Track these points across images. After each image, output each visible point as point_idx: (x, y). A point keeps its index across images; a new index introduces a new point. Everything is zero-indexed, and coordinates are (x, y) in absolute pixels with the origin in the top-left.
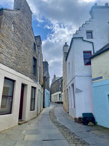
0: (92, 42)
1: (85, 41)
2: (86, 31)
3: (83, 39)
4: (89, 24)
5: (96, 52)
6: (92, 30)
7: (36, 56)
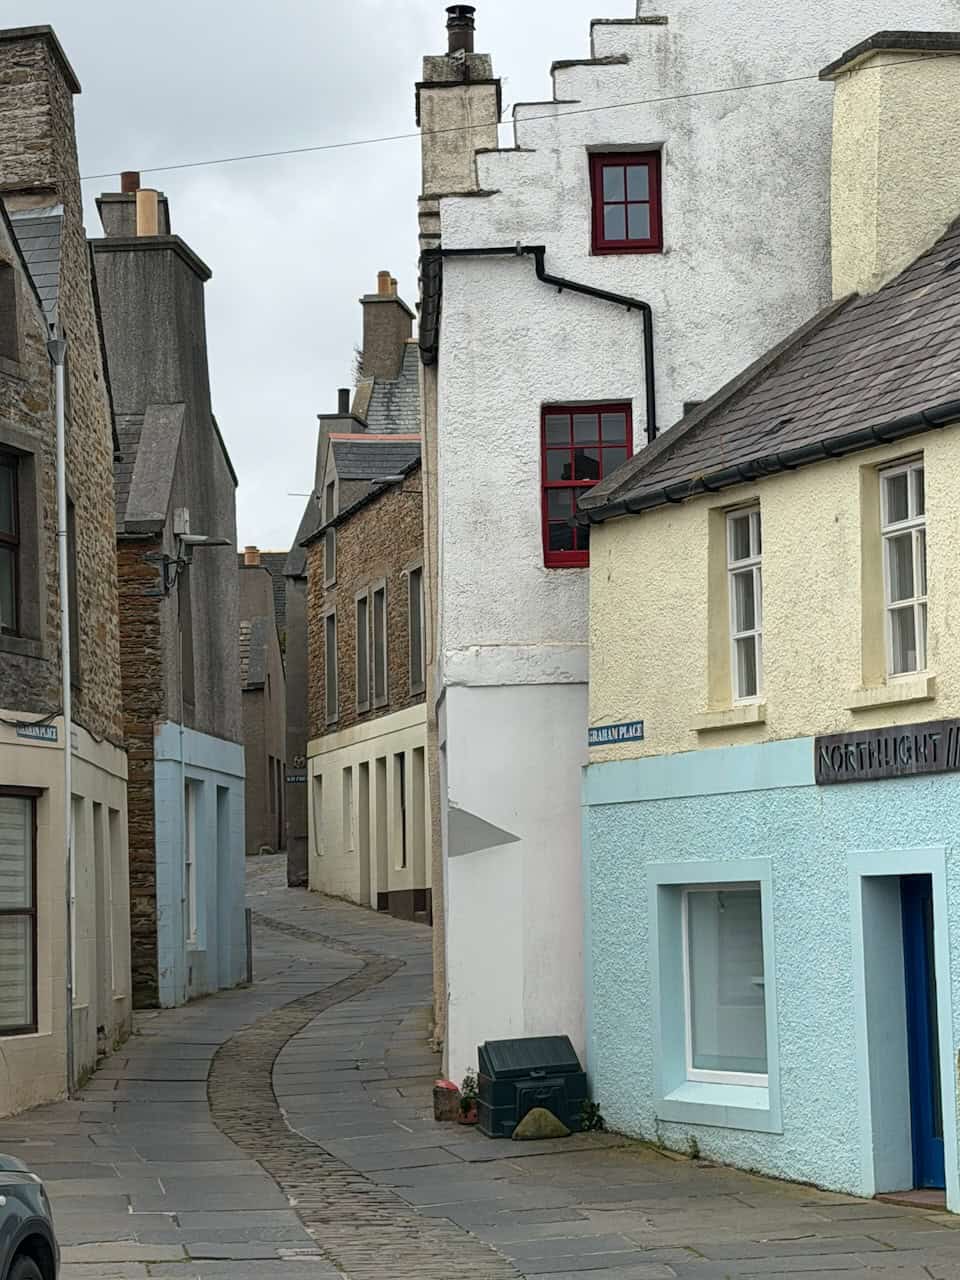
0: (644, 309)
1: (562, 285)
2: (588, 148)
3: (550, 270)
4: (623, 60)
5: (670, 416)
6: (661, 145)
7: (25, 418)
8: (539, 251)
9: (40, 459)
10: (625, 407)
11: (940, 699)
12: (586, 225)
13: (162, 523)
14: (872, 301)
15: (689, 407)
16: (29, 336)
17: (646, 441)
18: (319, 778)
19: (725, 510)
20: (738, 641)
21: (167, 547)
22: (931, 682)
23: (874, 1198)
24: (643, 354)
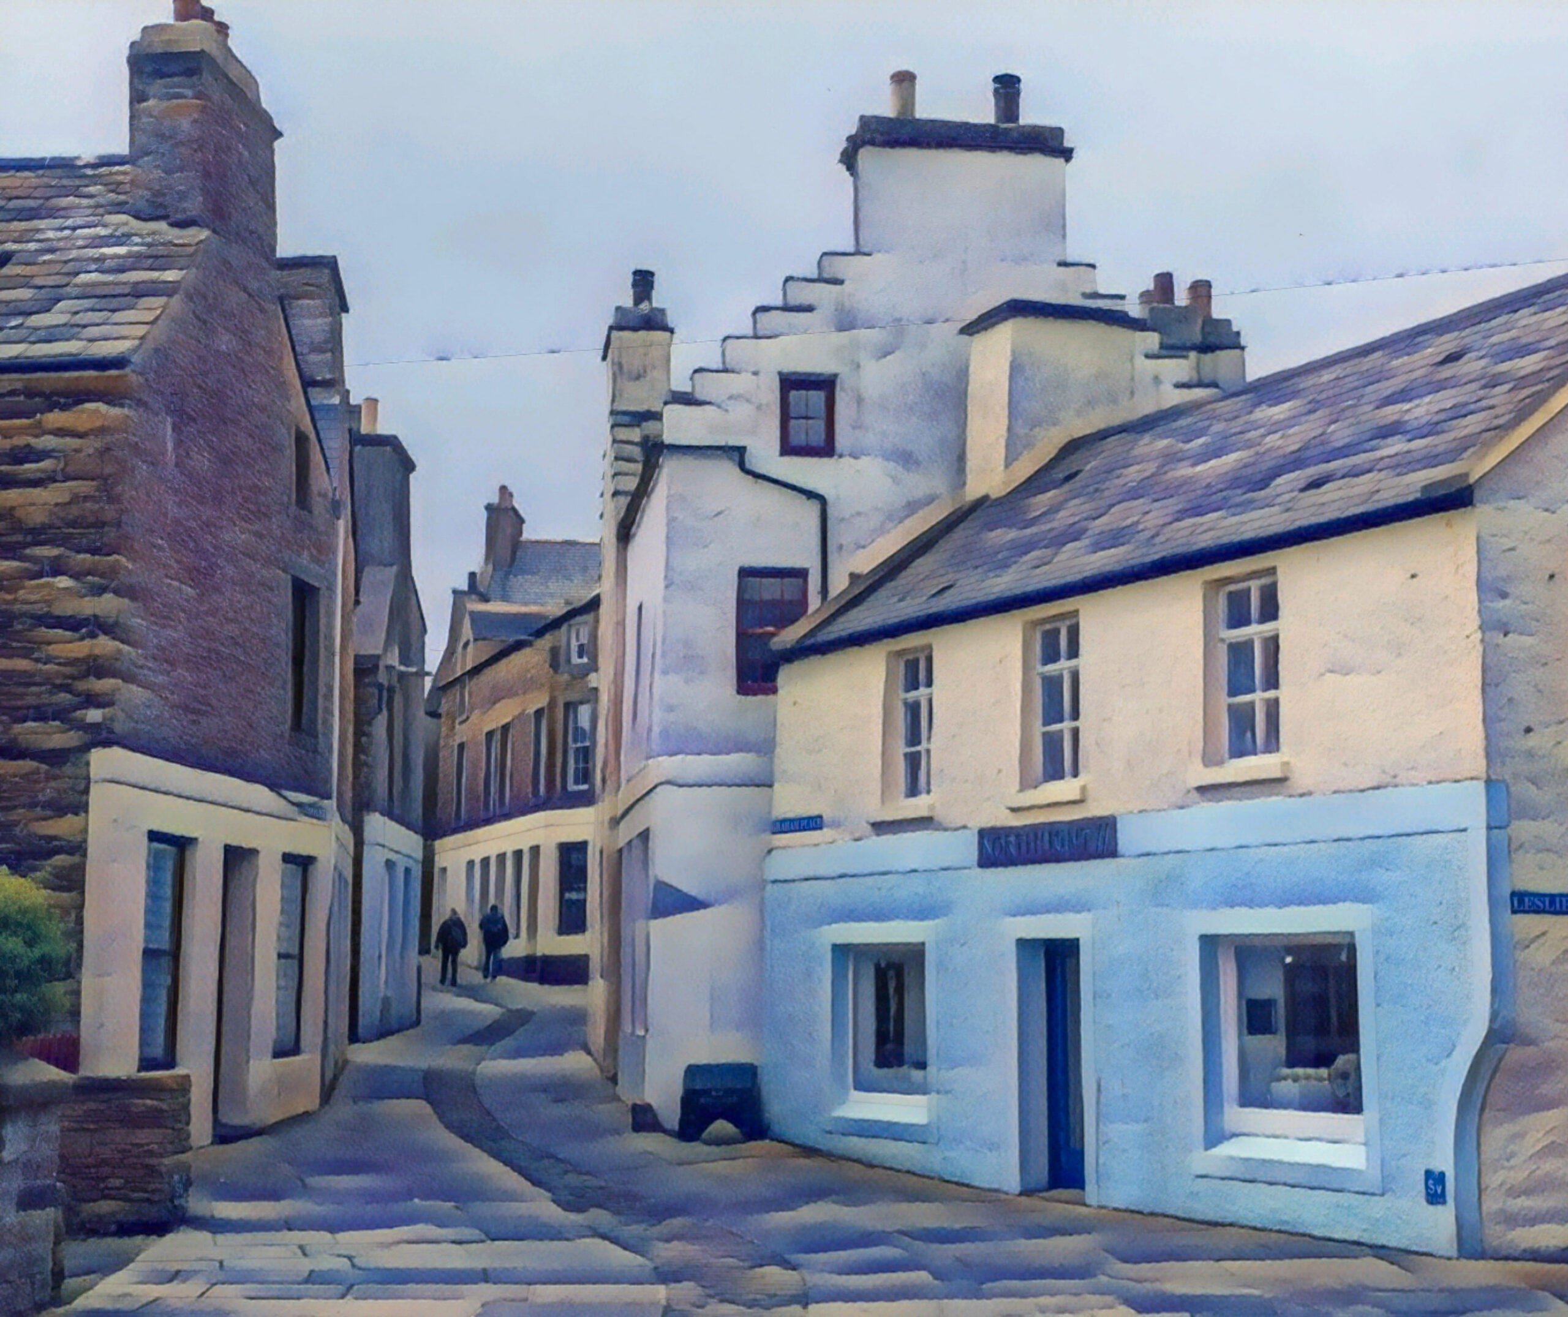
0: (822, 500)
1: (758, 476)
2: (780, 373)
3: (748, 466)
4: (809, 309)
5: (839, 583)
6: (836, 376)
7: (315, 560)
8: (741, 451)
9: (323, 592)
10: (801, 574)
11: (1090, 801)
12: (777, 433)
13: (378, 657)
14: (1000, 501)
15: (854, 577)
16: (320, 494)
17: (819, 602)
18: (444, 870)
19: (899, 653)
20: (906, 755)
21: (382, 677)
22: (1084, 789)
23: (1021, 1194)
24: (819, 534)
